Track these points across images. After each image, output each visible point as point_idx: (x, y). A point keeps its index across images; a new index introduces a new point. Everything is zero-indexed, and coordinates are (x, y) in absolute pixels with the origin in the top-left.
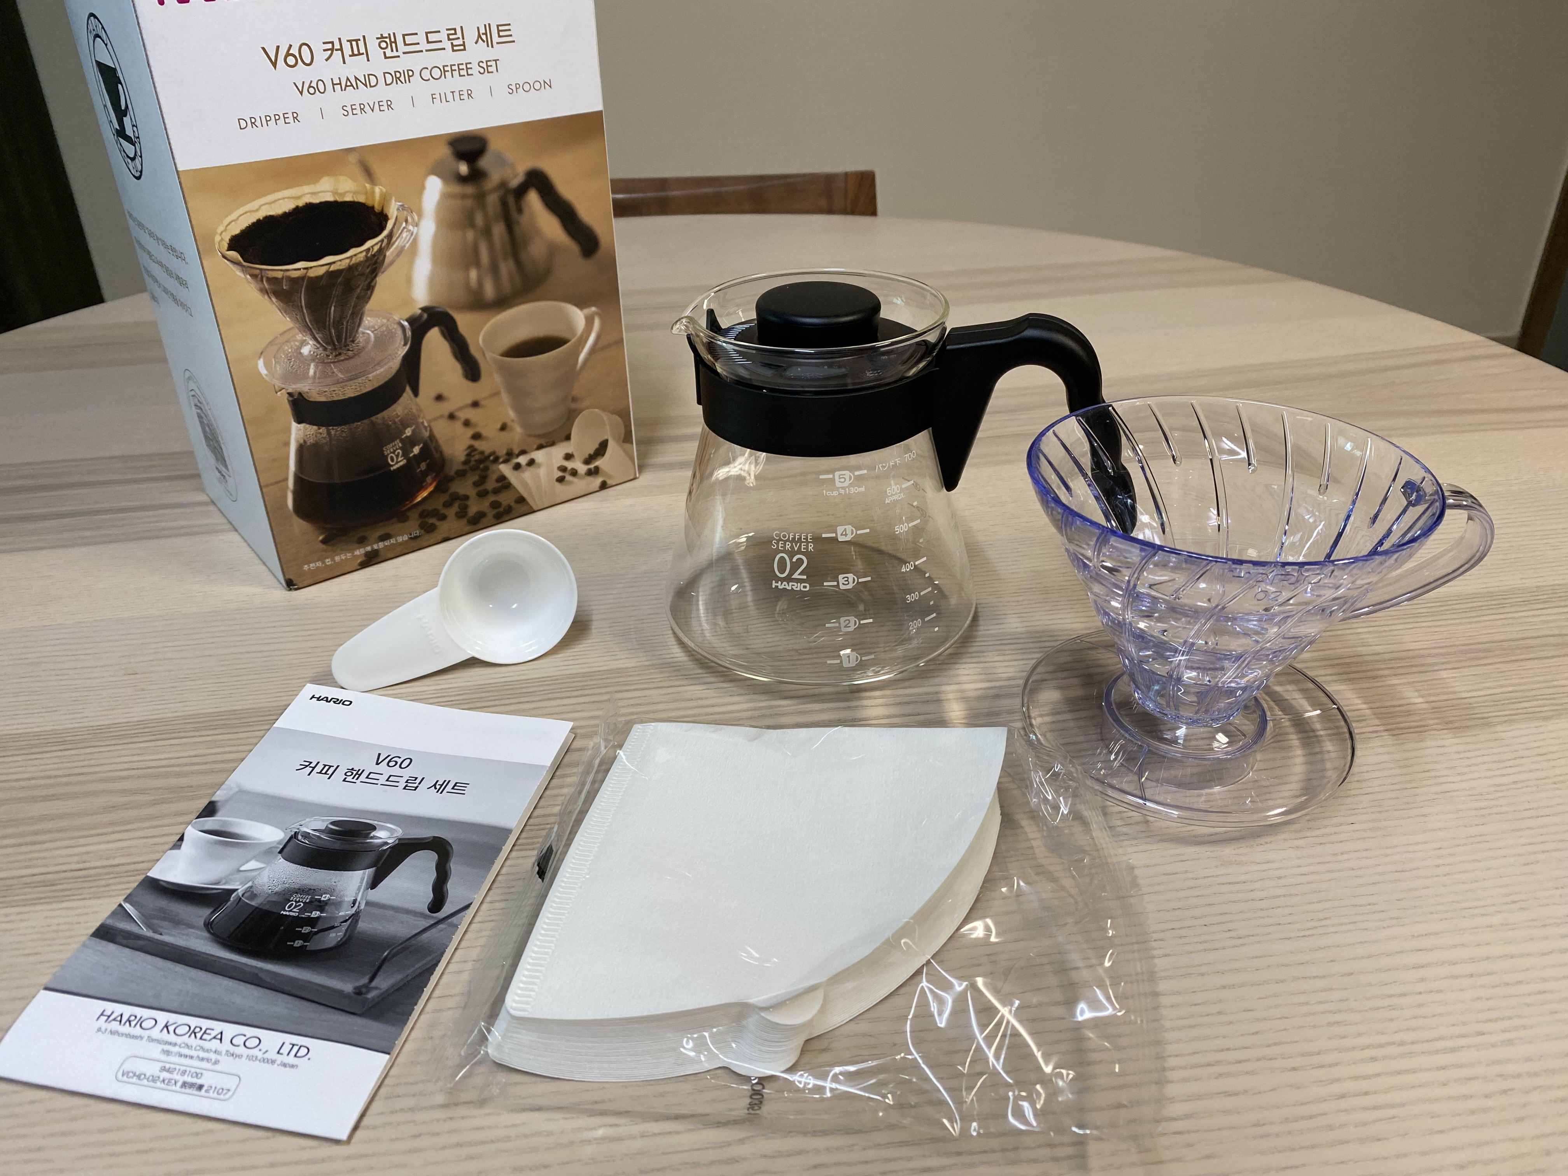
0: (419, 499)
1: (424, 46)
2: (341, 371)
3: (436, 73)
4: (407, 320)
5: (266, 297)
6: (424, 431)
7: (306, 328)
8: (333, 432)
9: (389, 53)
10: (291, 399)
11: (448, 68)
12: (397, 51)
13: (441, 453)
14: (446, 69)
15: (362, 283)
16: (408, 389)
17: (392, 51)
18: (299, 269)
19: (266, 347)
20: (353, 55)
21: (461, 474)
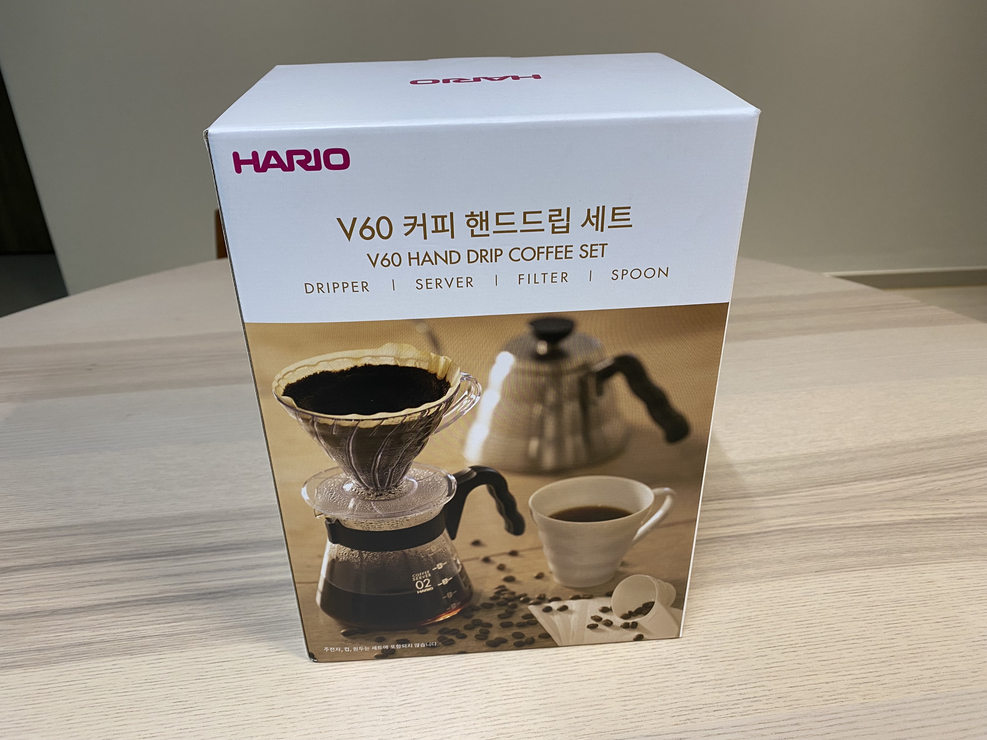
0: (441, 619)
1: (519, 225)
2: (380, 509)
3: (529, 254)
4: (454, 475)
5: (315, 438)
6: (455, 567)
7: (350, 469)
8: (365, 556)
9: (477, 231)
10: (328, 523)
11: (545, 250)
12: (487, 229)
13: (470, 587)
14: (541, 250)
15: (413, 439)
16: (445, 532)
17: (481, 229)
18: (351, 420)
19: (310, 479)
20: (436, 231)
21: (487, 607)
